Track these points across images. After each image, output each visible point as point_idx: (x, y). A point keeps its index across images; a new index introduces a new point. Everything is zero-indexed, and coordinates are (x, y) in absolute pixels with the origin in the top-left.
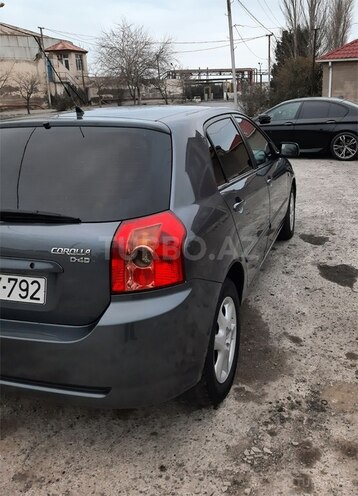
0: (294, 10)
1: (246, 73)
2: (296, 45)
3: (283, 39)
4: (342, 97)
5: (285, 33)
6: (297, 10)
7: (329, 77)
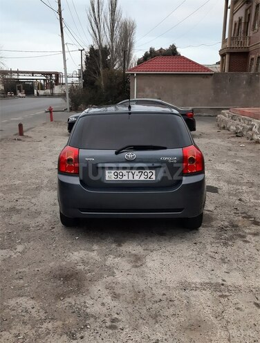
0: (99, 32)
1: (54, 75)
2: (101, 58)
3: (90, 53)
4: (160, 99)
5: (92, 49)
6: (102, 32)
7: (135, 84)
